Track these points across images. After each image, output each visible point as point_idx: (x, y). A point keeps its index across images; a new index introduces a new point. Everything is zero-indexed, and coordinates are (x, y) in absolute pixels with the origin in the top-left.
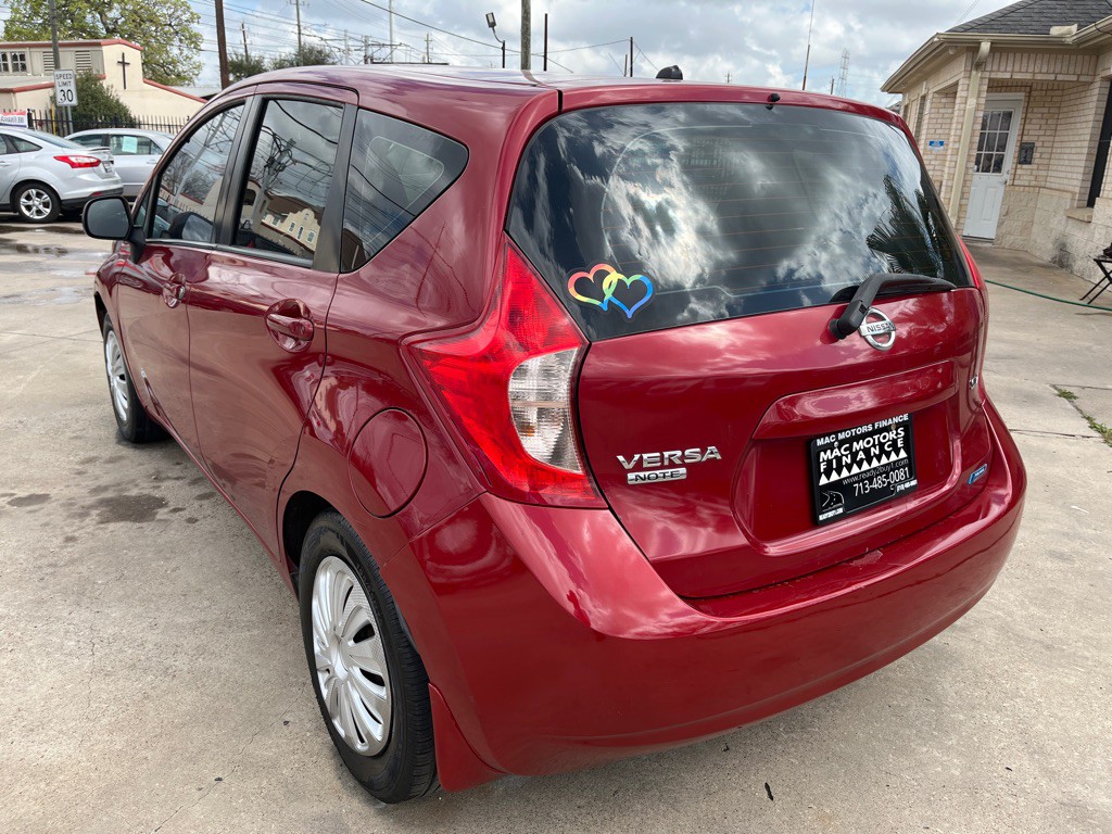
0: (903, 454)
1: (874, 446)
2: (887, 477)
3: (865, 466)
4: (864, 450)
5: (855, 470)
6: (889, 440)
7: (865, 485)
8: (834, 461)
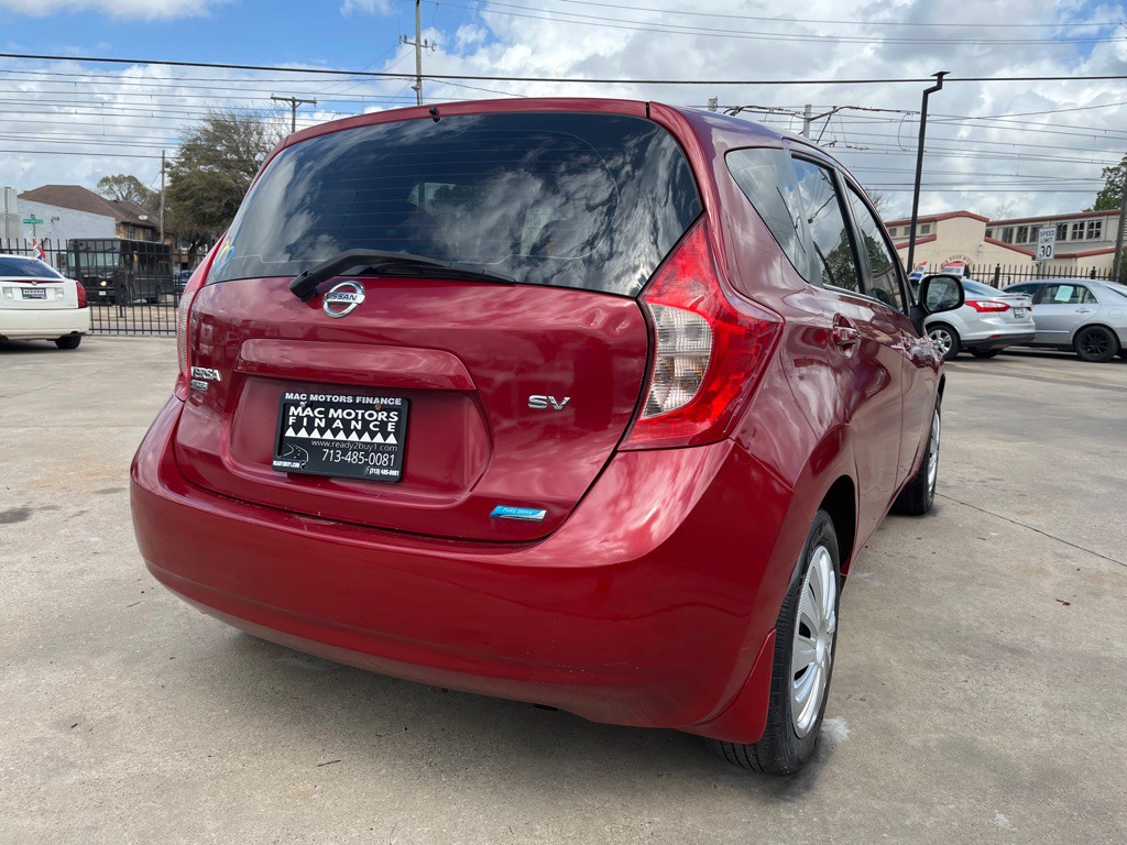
0: (392, 440)
1: (356, 419)
2: (366, 456)
3: (341, 436)
4: (343, 420)
5: (328, 435)
6: (376, 420)
7: (335, 454)
8: (305, 419)
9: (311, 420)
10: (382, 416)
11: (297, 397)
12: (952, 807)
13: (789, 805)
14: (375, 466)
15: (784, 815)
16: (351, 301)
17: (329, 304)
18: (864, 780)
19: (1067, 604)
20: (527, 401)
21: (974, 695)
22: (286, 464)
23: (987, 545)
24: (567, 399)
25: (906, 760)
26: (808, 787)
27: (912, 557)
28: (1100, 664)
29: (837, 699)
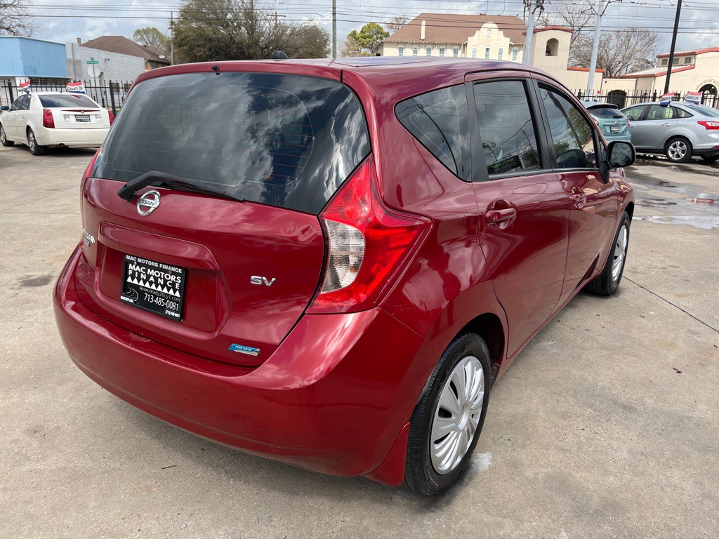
0: (177, 294)
1: (160, 277)
2: (165, 302)
3: (153, 287)
4: (154, 277)
5: (147, 285)
6: (170, 280)
7: (151, 297)
8: (137, 273)
9: (139, 274)
10: (173, 278)
11: (132, 258)
12: (535, 524)
13: (432, 514)
14: (169, 309)
15: (426, 522)
16: (151, 206)
17: (141, 206)
18: (486, 500)
19: (679, 372)
20: (250, 280)
21: (584, 440)
22: (127, 299)
23: (644, 321)
24: (275, 279)
25: (518, 487)
26: (448, 503)
27: (587, 330)
28: (682, 421)
29: (493, 439)
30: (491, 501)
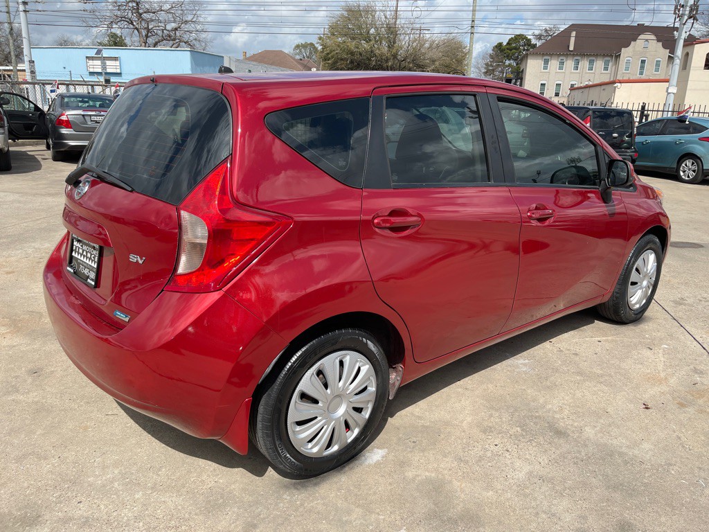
0: (96, 266)
1: (89, 252)
2: (89, 272)
3: (85, 259)
4: (86, 252)
5: (82, 258)
6: (93, 254)
7: (83, 268)
8: (78, 248)
10: (95, 252)
12: (382, 517)
14: (90, 278)
15: (285, 496)
17: (77, 192)
18: (352, 488)
19: (647, 408)
20: (129, 257)
21: (489, 455)
22: (70, 270)
23: (648, 354)
24: (144, 258)
25: (390, 483)
27: (577, 354)
28: (611, 456)
29: (399, 439)
30: (356, 490)
